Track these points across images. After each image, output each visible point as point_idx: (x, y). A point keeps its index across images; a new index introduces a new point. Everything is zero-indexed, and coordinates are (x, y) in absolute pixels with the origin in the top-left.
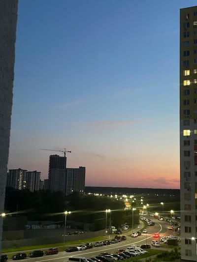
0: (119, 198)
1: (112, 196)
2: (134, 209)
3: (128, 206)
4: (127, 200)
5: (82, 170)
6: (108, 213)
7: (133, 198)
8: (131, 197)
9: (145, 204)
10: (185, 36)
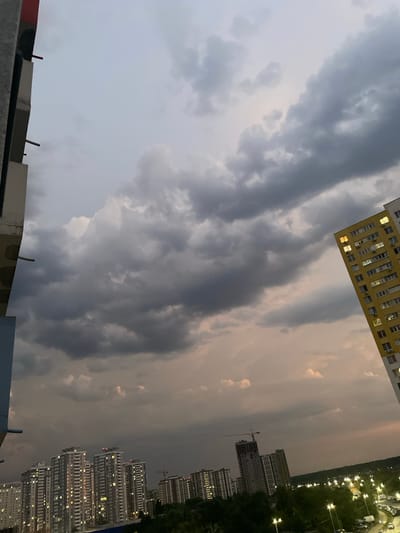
0: (340, 484)
1: (330, 484)
2: (365, 496)
3: (356, 494)
4: (352, 485)
5: (280, 455)
6: (332, 510)
7: (359, 481)
8: (357, 478)
9: (377, 484)
10: (350, 260)
